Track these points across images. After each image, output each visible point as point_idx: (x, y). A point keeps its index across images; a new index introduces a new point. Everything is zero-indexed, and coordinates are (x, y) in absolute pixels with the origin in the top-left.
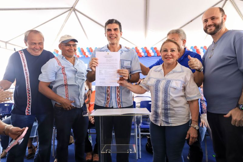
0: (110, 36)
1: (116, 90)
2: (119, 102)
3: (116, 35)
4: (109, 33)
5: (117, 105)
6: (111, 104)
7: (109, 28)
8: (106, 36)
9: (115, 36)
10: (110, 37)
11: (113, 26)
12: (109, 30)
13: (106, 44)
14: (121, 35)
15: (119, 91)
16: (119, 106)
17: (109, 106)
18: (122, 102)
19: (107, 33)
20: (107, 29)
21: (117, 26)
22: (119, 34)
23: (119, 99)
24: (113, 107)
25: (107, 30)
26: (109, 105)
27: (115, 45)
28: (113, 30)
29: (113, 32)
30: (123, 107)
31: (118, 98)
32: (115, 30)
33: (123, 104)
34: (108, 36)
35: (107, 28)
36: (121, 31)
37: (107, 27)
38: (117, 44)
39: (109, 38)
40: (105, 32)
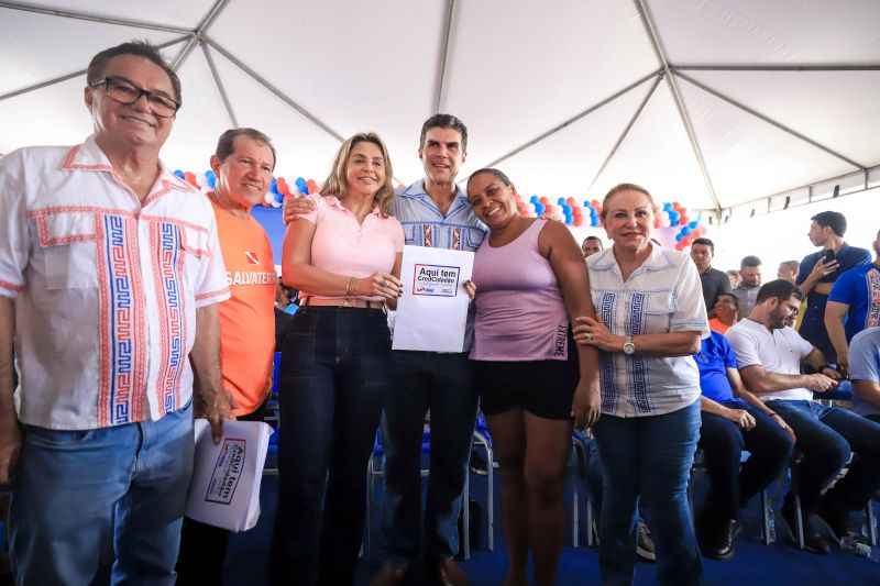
0: (436, 160)
3: (452, 161)
4: (433, 152)
7: (435, 139)
8: (421, 157)
9: (447, 162)
10: (434, 163)
11: (447, 136)
12: (434, 144)
13: (420, 178)
14: (463, 161)
19: (427, 151)
20: (427, 139)
21: (458, 138)
22: (458, 159)
25: (426, 143)
28: (444, 146)
29: (445, 152)
32: (451, 145)
34: (428, 160)
35: (430, 136)
36: (464, 151)
37: (427, 133)
38: (449, 183)
39: (429, 164)
40: (422, 146)
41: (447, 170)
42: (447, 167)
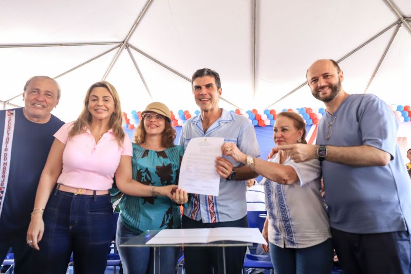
0: (200, 97)
2: (212, 211)
3: (211, 95)
4: (198, 92)
5: (209, 218)
6: (198, 215)
9: (208, 96)
10: (200, 99)
11: (205, 81)
12: (198, 88)
14: (220, 94)
16: (214, 219)
17: (196, 218)
18: (217, 213)
19: (195, 92)
20: (194, 86)
22: (215, 94)
23: (213, 207)
24: (201, 220)
25: (194, 88)
26: (195, 216)
27: (209, 112)
28: (204, 87)
30: (221, 221)
31: (211, 205)
32: (209, 86)
33: (220, 216)
34: (196, 98)
35: (195, 84)
36: (219, 87)
37: (194, 82)
38: (212, 110)
39: (198, 100)
41: (208, 103)
42: (210, 99)
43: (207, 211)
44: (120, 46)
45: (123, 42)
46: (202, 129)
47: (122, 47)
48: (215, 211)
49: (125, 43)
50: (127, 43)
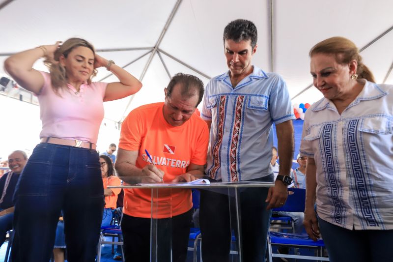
1: (228, 149)
2: (233, 170)
5: (229, 178)
6: (218, 174)
12: (231, 52)
15: (235, 151)
17: (215, 177)
18: (239, 172)
23: (235, 166)
24: (221, 180)
26: (215, 175)
30: (242, 180)
31: (234, 164)
33: (242, 175)
43: (228, 170)
44: (152, 51)
45: (155, 48)
46: (231, 84)
47: (154, 52)
48: (237, 170)
49: (156, 48)
50: (158, 48)
